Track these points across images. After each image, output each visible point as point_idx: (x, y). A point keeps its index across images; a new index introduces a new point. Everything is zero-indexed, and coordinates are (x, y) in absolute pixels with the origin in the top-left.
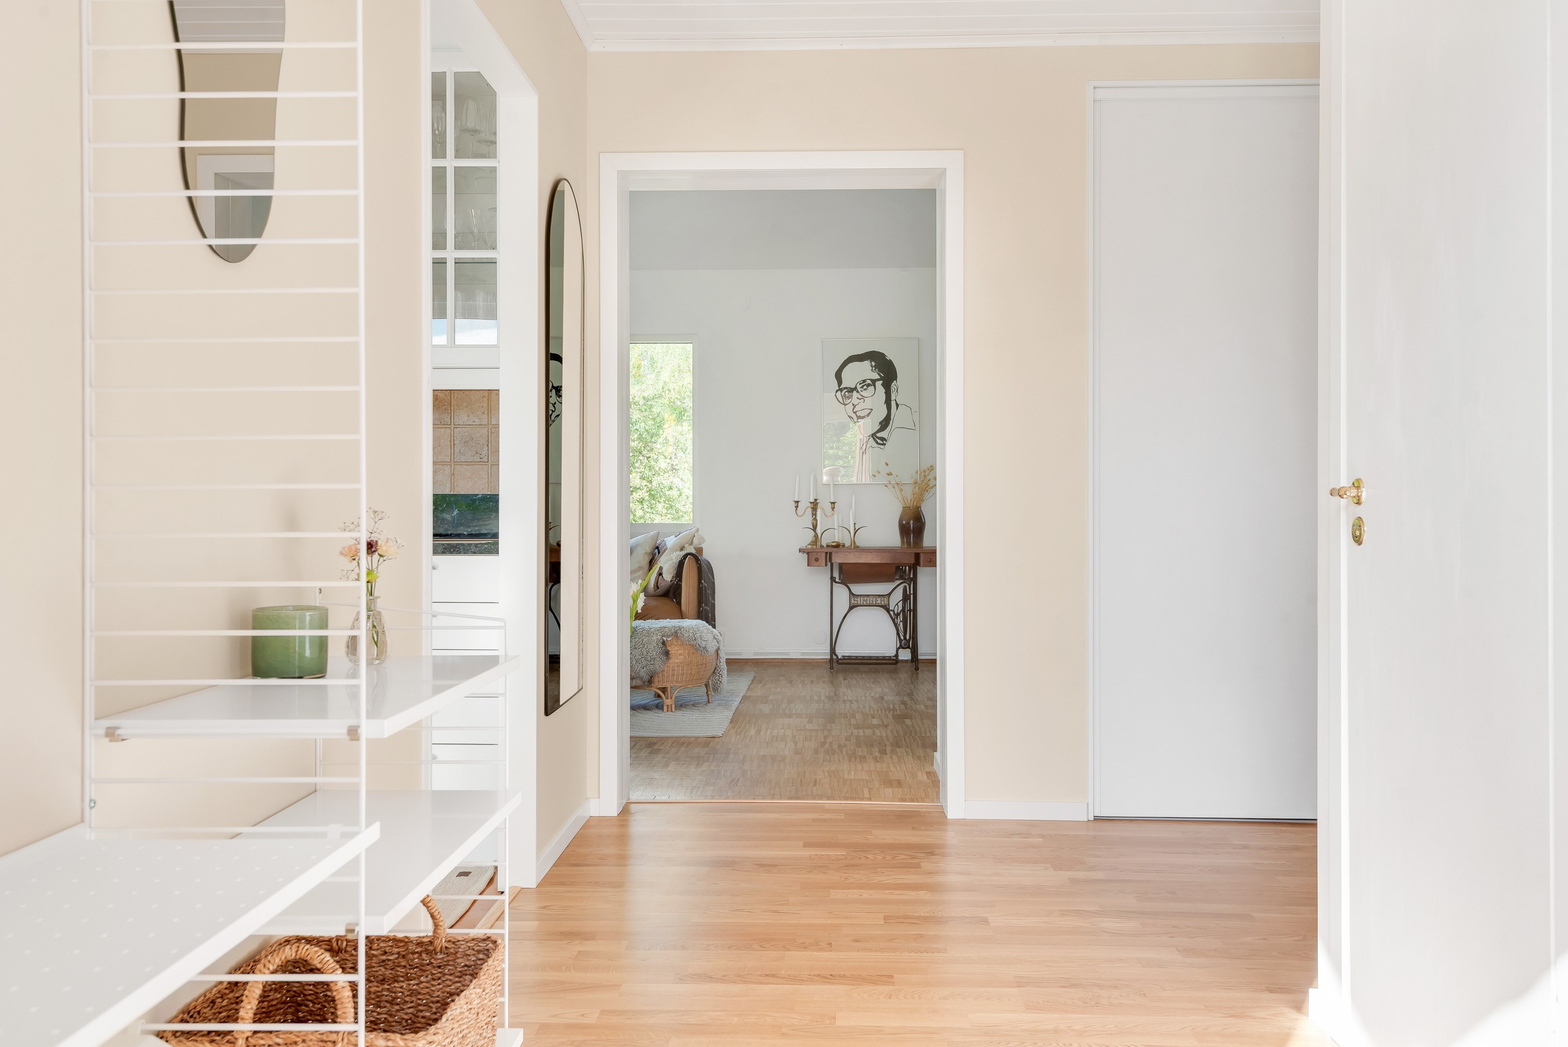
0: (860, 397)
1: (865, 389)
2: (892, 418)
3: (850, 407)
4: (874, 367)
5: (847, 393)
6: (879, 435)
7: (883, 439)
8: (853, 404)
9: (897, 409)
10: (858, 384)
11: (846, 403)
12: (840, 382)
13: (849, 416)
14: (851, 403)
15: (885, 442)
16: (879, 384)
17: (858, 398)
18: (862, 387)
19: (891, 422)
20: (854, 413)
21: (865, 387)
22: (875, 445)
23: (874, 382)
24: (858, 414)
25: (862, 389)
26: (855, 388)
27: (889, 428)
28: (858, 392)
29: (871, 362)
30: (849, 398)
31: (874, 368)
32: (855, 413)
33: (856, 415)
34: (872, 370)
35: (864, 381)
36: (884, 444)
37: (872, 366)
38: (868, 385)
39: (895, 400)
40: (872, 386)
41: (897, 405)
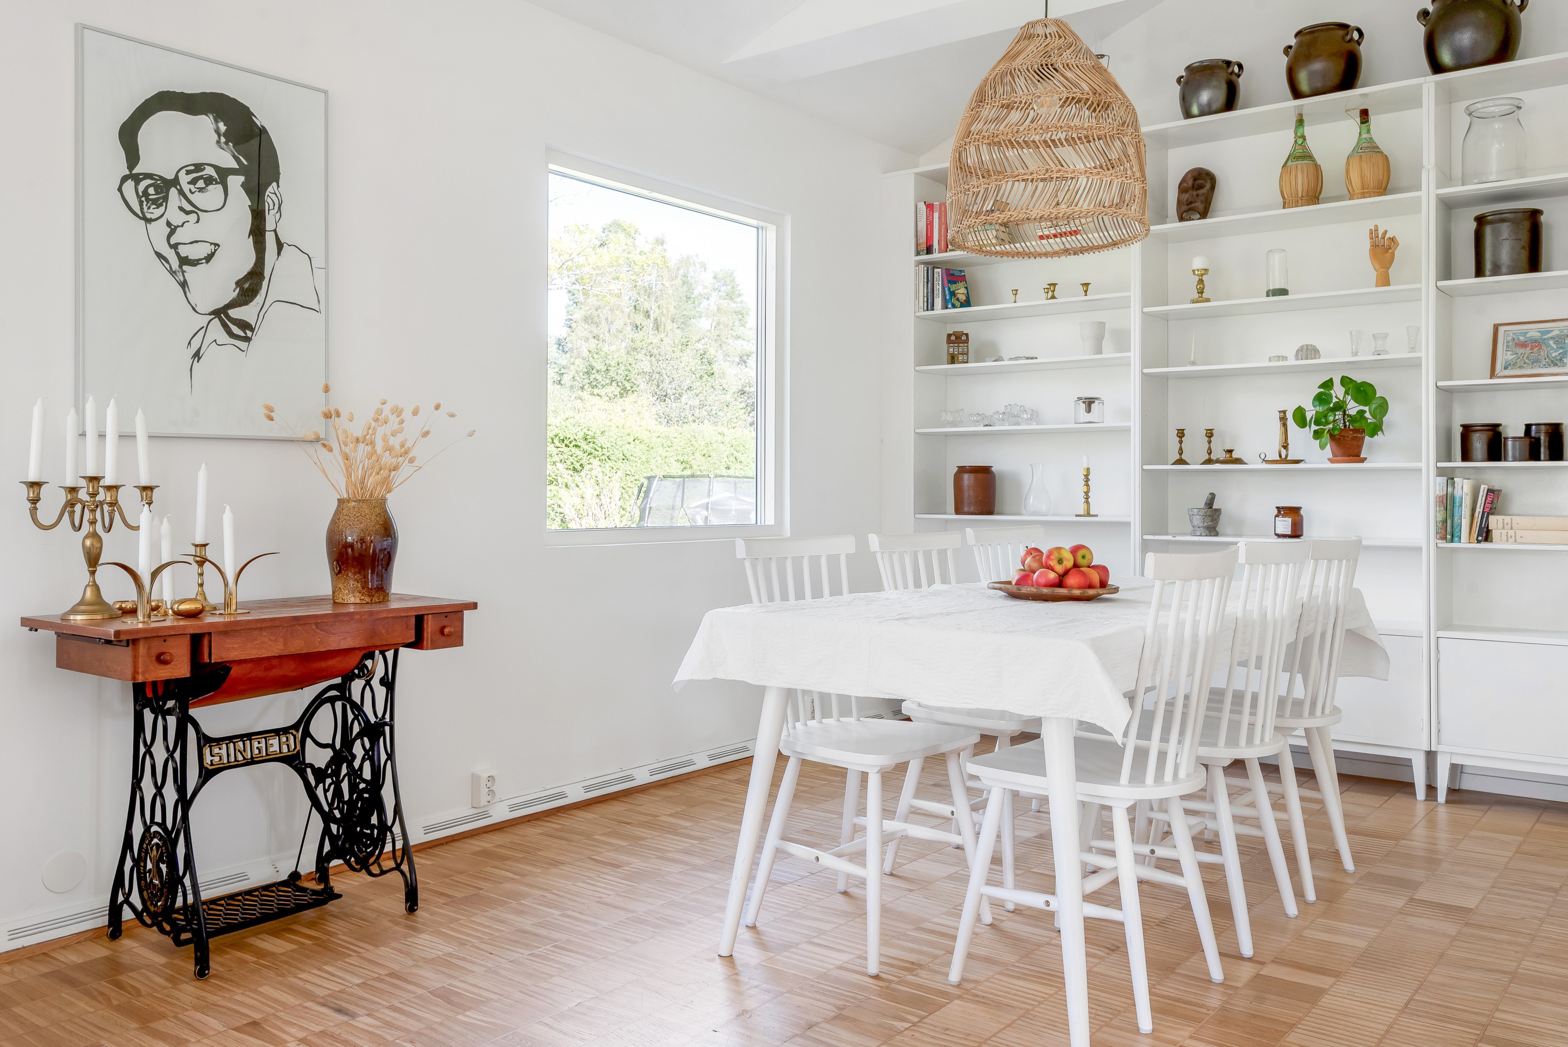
0: (189, 208)
1: (201, 190)
2: (267, 274)
3: (159, 230)
4: (225, 135)
5: (151, 191)
6: (234, 313)
7: (244, 325)
8: (169, 224)
9: (279, 254)
10: (183, 171)
11: (148, 216)
12: (132, 155)
13: (159, 255)
14: (163, 221)
15: (249, 334)
16: (235, 182)
17: (181, 209)
18: (193, 182)
19: (265, 284)
20: (171, 246)
21: (201, 184)
22: (223, 337)
23: (223, 174)
24: (184, 251)
25: (192, 187)
26: (175, 182)
27: (259, 299)
28: (181, 192)
29: (216, 122)
30: (157, 203)
31: (223, 139)
32: (175, 247)
33: (178, 254)
34: (218, 142)
35: (199, 167)
36: (247, 339)
37: (217, 131)
38: (209, 181)
39: (275, 231)
40: (217, 183)
41: (280, 246)
